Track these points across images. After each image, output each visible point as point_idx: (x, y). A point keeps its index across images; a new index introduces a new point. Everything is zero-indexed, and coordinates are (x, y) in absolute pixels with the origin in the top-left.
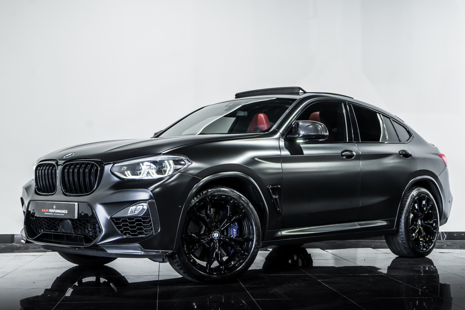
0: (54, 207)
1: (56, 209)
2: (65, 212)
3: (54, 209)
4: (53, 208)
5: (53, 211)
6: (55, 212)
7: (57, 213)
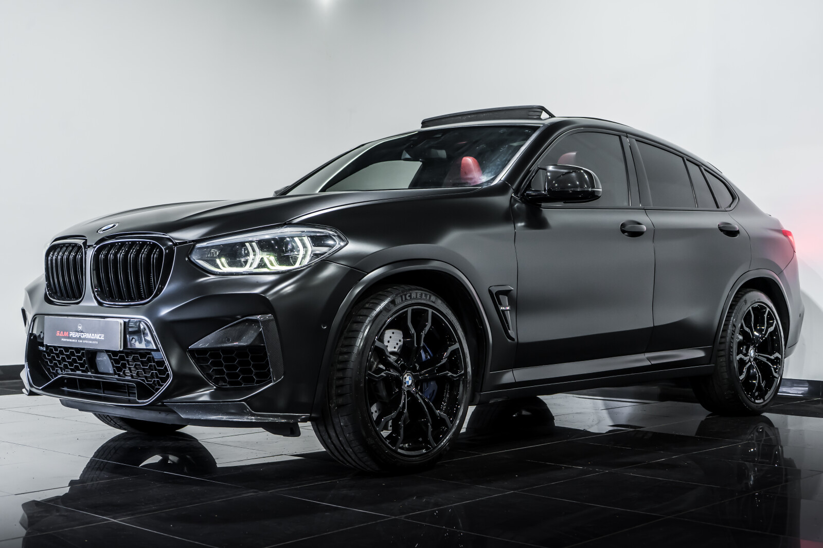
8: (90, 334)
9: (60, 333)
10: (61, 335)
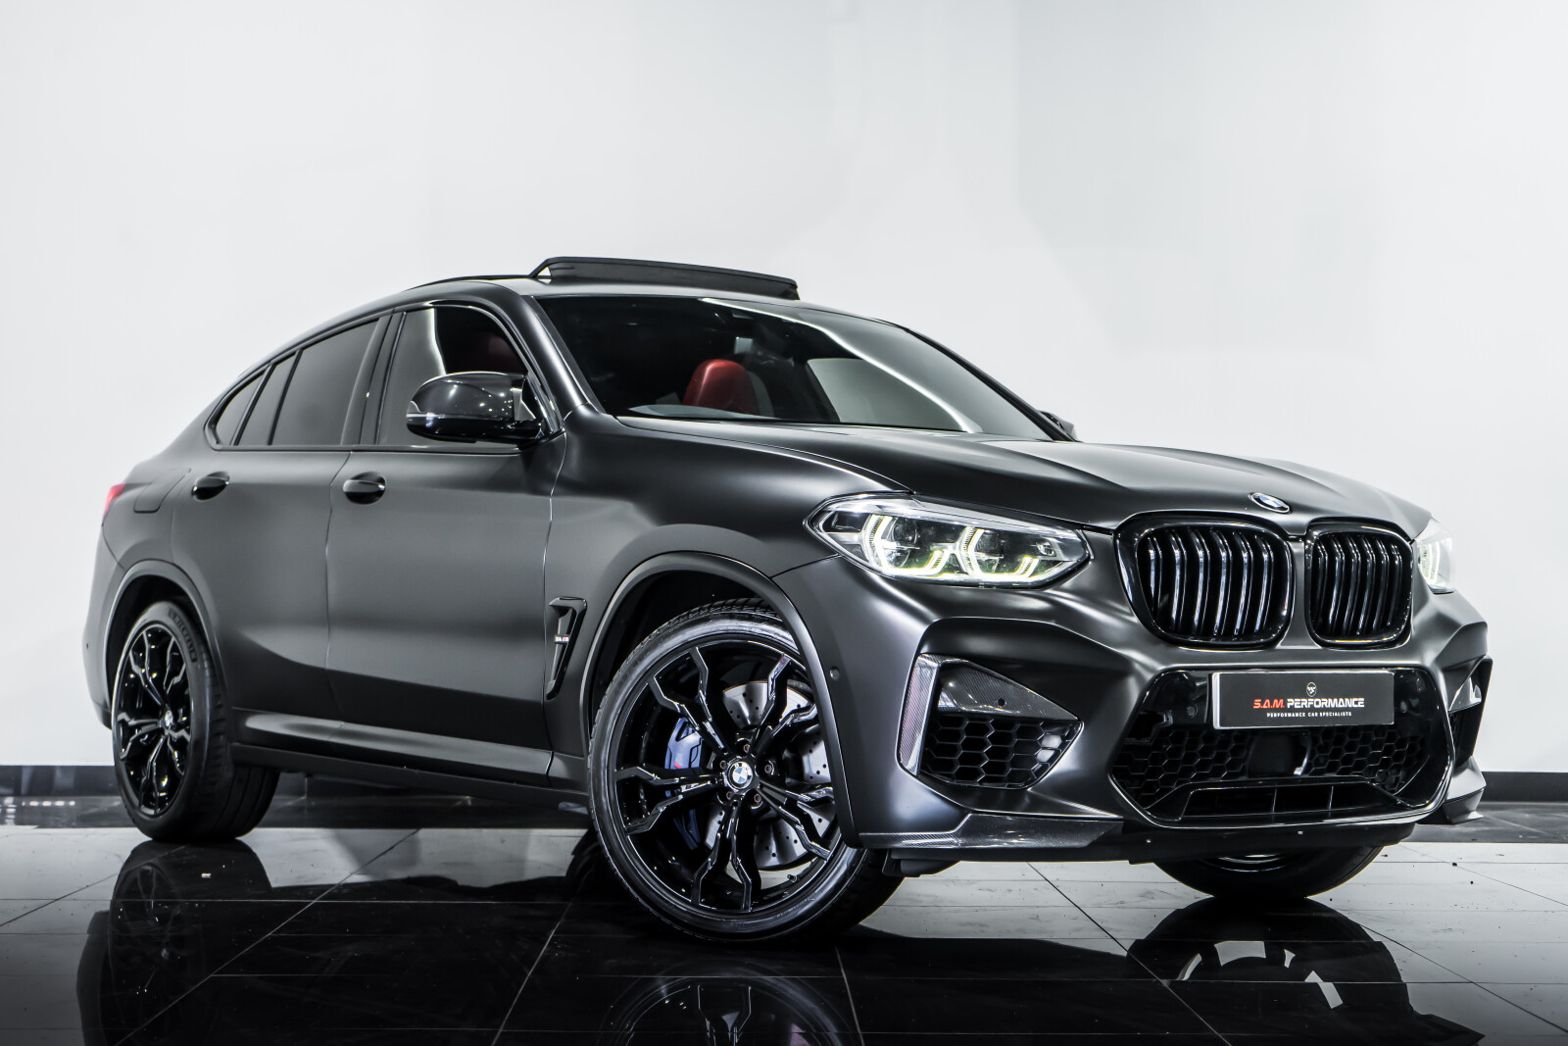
0: (1312, 690)
1: (1319, 694)
2: (1356, 703)
3: (1307, 697)
4: (1304, 695)
5: (1306, 703)
6: (1315, 706)
7: (1324, 709)
8: (1335, 700)
9: (1262, 703)
10: (1265, 707)
